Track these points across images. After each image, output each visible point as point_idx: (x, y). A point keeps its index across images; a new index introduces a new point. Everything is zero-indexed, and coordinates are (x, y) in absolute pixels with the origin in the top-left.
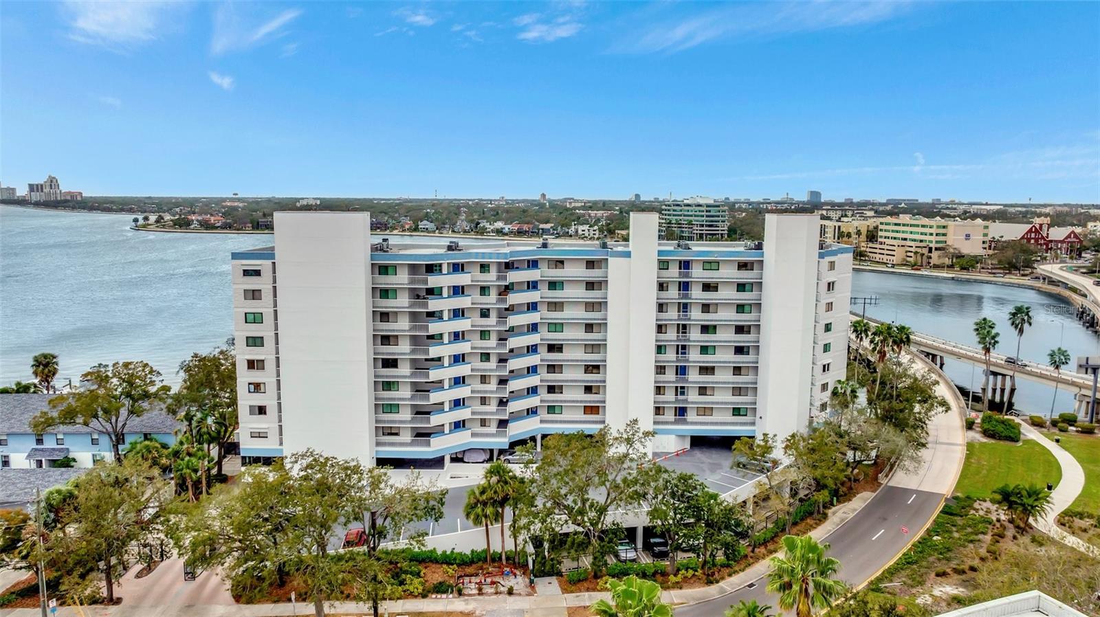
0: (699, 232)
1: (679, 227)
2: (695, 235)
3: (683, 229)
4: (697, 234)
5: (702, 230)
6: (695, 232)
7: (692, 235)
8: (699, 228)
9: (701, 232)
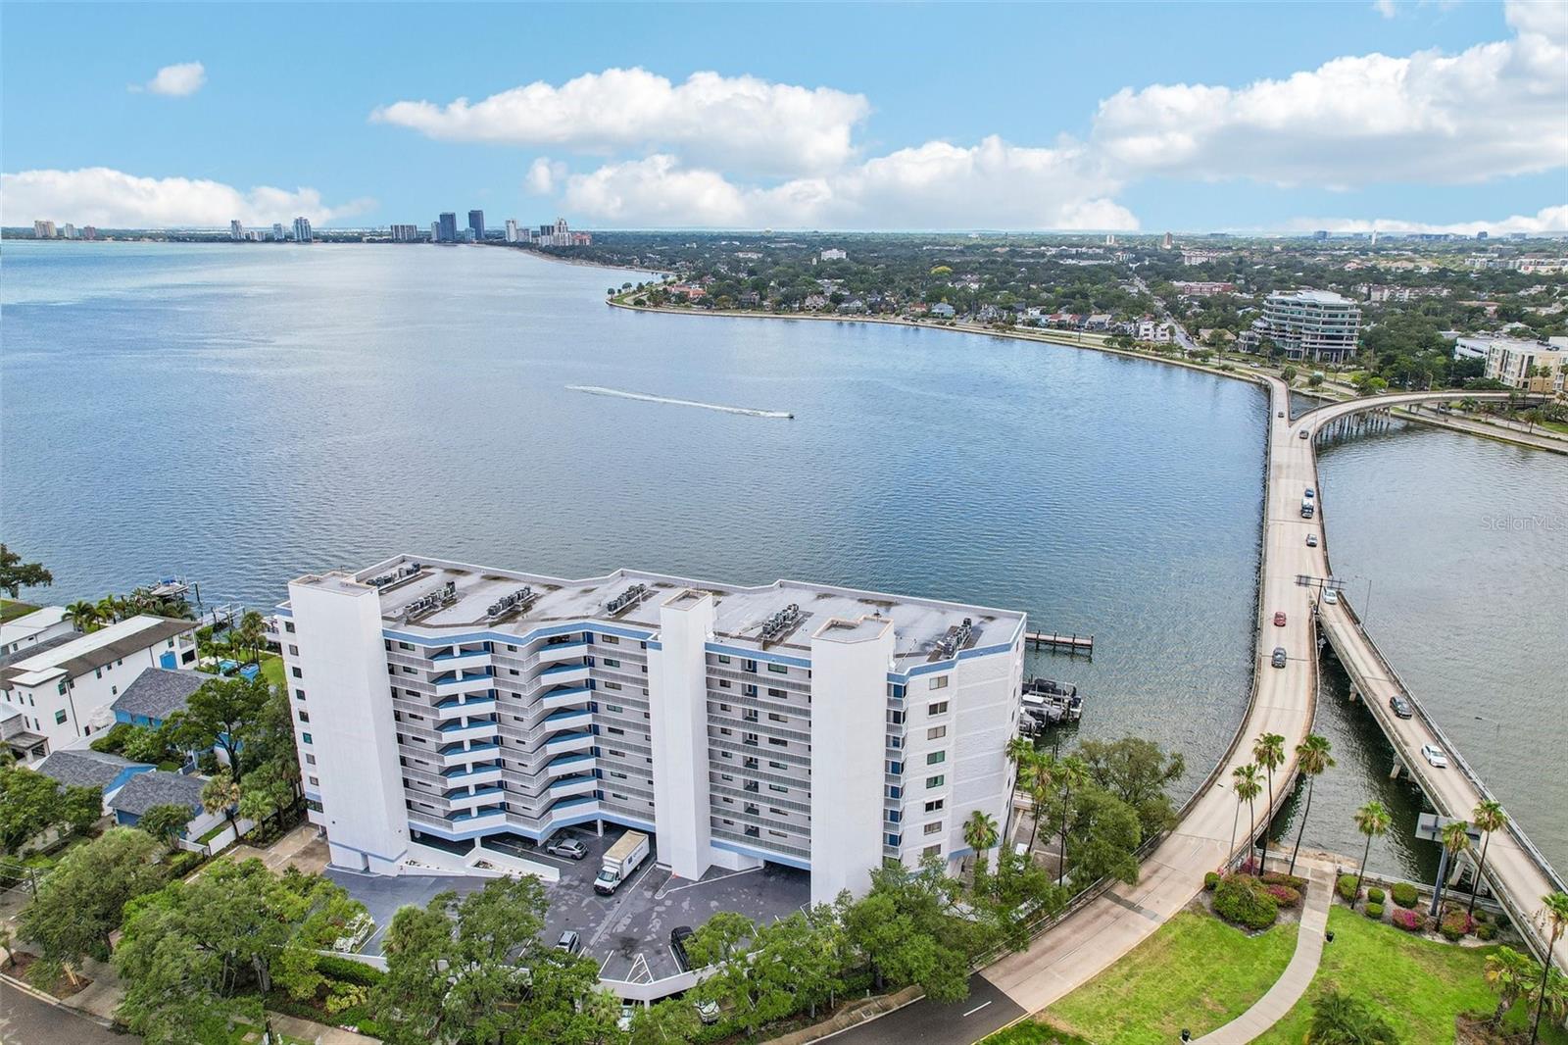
0: (1308, 346)
1: (1280, 336)
2: (1303, 350)
3: (1287, 340)
4: (1306, 348)
5: (1316, 344)
6: (1303, 345)
7: (1299, 349)
8: (1309, 340)
9: (1312, 346)
